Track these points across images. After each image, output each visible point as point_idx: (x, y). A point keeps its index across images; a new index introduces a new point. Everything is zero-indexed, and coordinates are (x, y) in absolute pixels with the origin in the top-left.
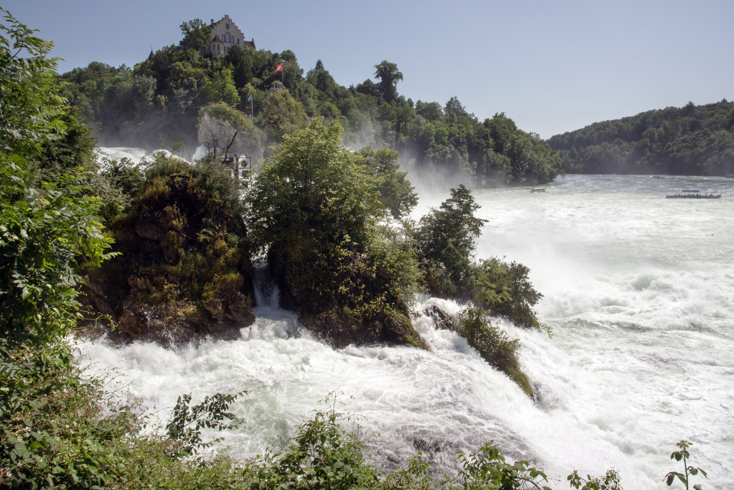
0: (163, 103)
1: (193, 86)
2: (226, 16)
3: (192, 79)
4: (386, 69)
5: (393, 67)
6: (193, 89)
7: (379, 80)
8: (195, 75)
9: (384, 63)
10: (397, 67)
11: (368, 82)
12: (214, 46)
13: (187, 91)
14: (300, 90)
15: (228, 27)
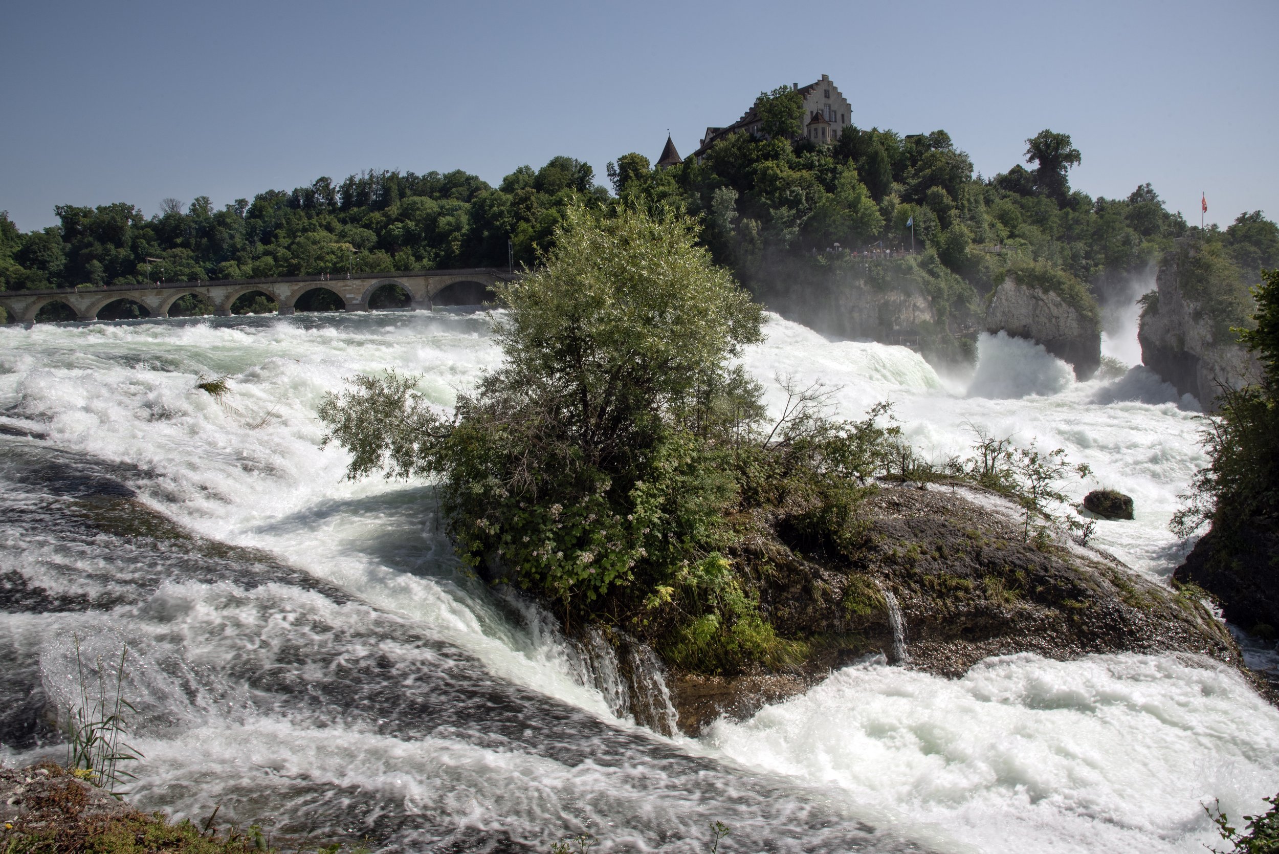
0: (754, 232)
1: (799, 202)
2: (825, 77)
3: (798, 189)
4: (1047, 146)
5: (1062, 140)
6: (801, 206)
7: (1036, 165)
8: (801, 182)
9: (1046, 134)
10: (1071, 140)
11: (1017, 170)
12: (816, 130)
13: (794, 211)
14: (968, 200)
15: (827, 95)
